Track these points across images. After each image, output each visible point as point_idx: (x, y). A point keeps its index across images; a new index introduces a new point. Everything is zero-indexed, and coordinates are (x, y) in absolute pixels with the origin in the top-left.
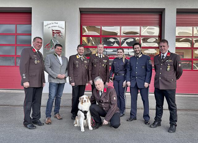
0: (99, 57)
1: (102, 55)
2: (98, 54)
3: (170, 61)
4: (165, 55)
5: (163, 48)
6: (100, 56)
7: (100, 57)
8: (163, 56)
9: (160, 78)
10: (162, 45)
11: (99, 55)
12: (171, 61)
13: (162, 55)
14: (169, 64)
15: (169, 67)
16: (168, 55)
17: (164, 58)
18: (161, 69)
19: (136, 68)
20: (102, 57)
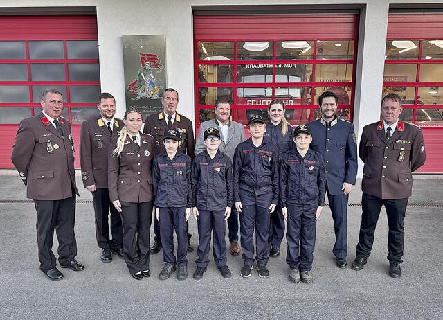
0: (167, 121)
1: (173, 116)
2: (163, 115)
3: (404, 141)
4: (393, 127)
5: (390, 111)
6: (170, 118)
7: (170, 121)
8: (389, 129)
9: (383, 177)
10: (388, 106)
11: (167, 116)
12: (406, 141)
13: (386, 126)
14: (402, 149)
15: (402, 153)
16: (400, 129)
17: (391, 133)
18: (386, 157)
19: (325, 150)
20: (172, 121)
